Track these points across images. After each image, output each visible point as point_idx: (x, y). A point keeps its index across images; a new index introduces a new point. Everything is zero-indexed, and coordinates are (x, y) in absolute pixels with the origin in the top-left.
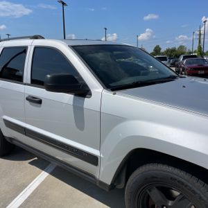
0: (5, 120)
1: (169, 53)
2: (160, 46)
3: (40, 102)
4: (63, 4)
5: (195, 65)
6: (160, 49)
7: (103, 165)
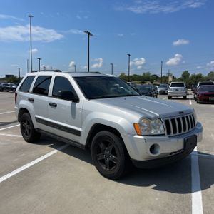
0: (36, 118)
1: (195, 79)
2: (189, 72)
3: (56, 106)
4: (89, 34)
5: (206, 92)
6: (189, 74)
7: (82, 134)
